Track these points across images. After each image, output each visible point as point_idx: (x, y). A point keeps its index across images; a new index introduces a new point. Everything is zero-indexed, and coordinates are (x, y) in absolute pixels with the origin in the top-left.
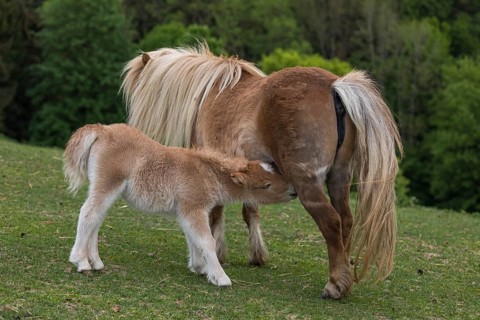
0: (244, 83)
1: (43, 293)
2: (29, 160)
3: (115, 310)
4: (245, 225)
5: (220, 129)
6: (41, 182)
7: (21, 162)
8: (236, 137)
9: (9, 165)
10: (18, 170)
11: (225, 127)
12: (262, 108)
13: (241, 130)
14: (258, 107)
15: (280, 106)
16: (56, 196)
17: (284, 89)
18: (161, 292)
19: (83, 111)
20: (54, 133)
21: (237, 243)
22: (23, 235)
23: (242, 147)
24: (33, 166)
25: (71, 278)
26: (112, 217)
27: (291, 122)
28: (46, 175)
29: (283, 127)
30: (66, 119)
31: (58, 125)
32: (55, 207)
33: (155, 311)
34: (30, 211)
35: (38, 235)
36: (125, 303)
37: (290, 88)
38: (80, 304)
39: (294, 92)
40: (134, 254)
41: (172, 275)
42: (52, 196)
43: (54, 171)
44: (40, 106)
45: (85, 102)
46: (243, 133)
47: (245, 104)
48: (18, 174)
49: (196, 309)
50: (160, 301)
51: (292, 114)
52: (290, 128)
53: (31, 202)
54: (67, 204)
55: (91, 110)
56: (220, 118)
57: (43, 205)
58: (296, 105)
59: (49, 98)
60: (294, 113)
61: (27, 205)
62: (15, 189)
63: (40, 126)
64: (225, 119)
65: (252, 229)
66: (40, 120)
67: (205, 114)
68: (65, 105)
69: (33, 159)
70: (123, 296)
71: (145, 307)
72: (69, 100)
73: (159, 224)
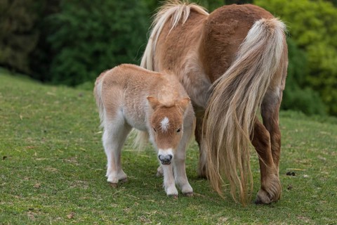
0: (193, 21)
1: (11, 204)
2: (25, 96)
3: (69, 216)
4: (196, 143)
5: (171, 61)
6: (31, 114)
7: (17, 98)
8: (183, 67)
9: (6, 101)
10: (13, 105)
11: (175, 59)
12: (203, 40)
13: (187, 61)
14: (200, 40)
15: (215, 40)
16: (42, 125)
17: (220, 25)
18: (113, 202)
19: (97, 54)
20: (73, 74)
21: (192, 160)
22: (4, 158)
23: (189, 75)
24: (27, 101)
25: (38, 192)
26: (87, 141)
27: (224, 54)
28: (37, 108)
29: (218, 58)
30: (82, 61)
31: (76, 67)
32: (39, 135)
33: (104, 217)
34: (16, 139)
35: (18, 158)
36: (79, 211)
37: (224, 24)
38: (40, 213)
39: (228, 27)
40: (98, 171)
41: (127, 187)
42: (39, 125)
43: (45, 104)
44: (59, 50)
45: (99, 46)
46: (189, 63)
47: (192, 39)
48: (12, 108)
49: (140, 215)
50: (111, 209)
51: (225, 47)
52: (223, 59)
53: (19, 131)
54: (50, 132)
55: (104, 53)
56: (171, 51)
57: (29, 133)
58: (228, 39)
59: (67, 43)
60: (226, 47)
61: (16, 133)
62: (8, 120)
63: (60, 68)
64: (176, 52)
65: (202, 146)
66: (60, 63)
67: (161, 46)
68: (81, 50)
69: (29, 95)
70: (80, 206)
71: (97, 214)
72: (84, 45)
73: (127, 147)
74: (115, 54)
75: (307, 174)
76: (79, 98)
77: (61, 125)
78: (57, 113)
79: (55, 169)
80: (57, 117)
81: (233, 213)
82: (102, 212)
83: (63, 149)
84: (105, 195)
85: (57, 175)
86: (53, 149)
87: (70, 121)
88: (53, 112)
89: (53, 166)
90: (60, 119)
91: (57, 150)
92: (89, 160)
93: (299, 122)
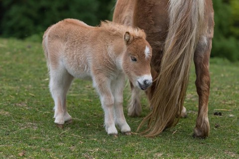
3: (21, 154)
18: (60, 141)
19: (43, 10)
20: (22, 29)
26: (35, 88)
31: (24, 22)
33: (52, 155)
36: (30, 150)
40: (46, 114)
41: (72, 128)
44: (9, 7)
45: (44, 3)
49: (84, 152)
50: (58, 147)
55: (49, 9)
63: (10, 24)
68: (29, 6)
70: (30, 145)
71: (46, 152)
73: (71, 92)
74: (60, 9)
75: (233, 113)
76: (28, 50)
77: (12, 74)
78: (8, 63)
79: (7, 113)
80: (8, 66)
81: (167, 149)
82: (50, 150)
83: (14, 95)
84: (53, 135)
85: (10, 118)
86: (5, 95)
87: (20, 70)
88: (4, 62)
89: (5, 110)
90: (11, 68)
91: (8, 95)
92: (37, 104)
93: (225, 68)
